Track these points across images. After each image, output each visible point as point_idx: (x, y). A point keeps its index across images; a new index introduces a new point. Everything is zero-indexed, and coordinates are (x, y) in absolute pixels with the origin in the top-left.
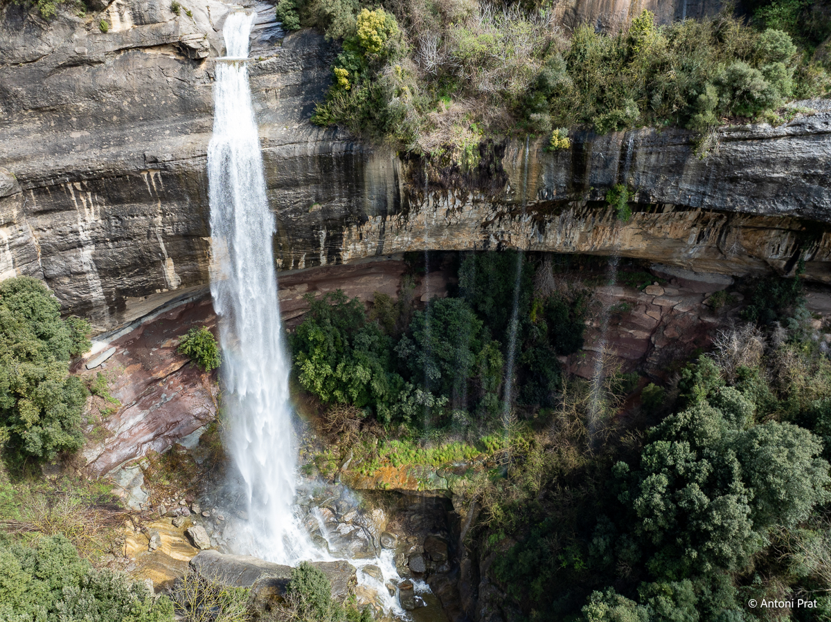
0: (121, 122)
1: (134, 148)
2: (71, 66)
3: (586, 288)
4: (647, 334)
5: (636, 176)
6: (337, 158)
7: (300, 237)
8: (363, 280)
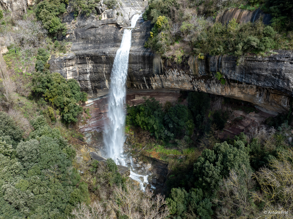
0: (100, 43)
1: (101, 50)
2: (91, 28)
3: (231, 110)
4: (244, 128)
5: (222, 70)
6: (147, 57)
7: (139, 79)
8: (166, 97)
